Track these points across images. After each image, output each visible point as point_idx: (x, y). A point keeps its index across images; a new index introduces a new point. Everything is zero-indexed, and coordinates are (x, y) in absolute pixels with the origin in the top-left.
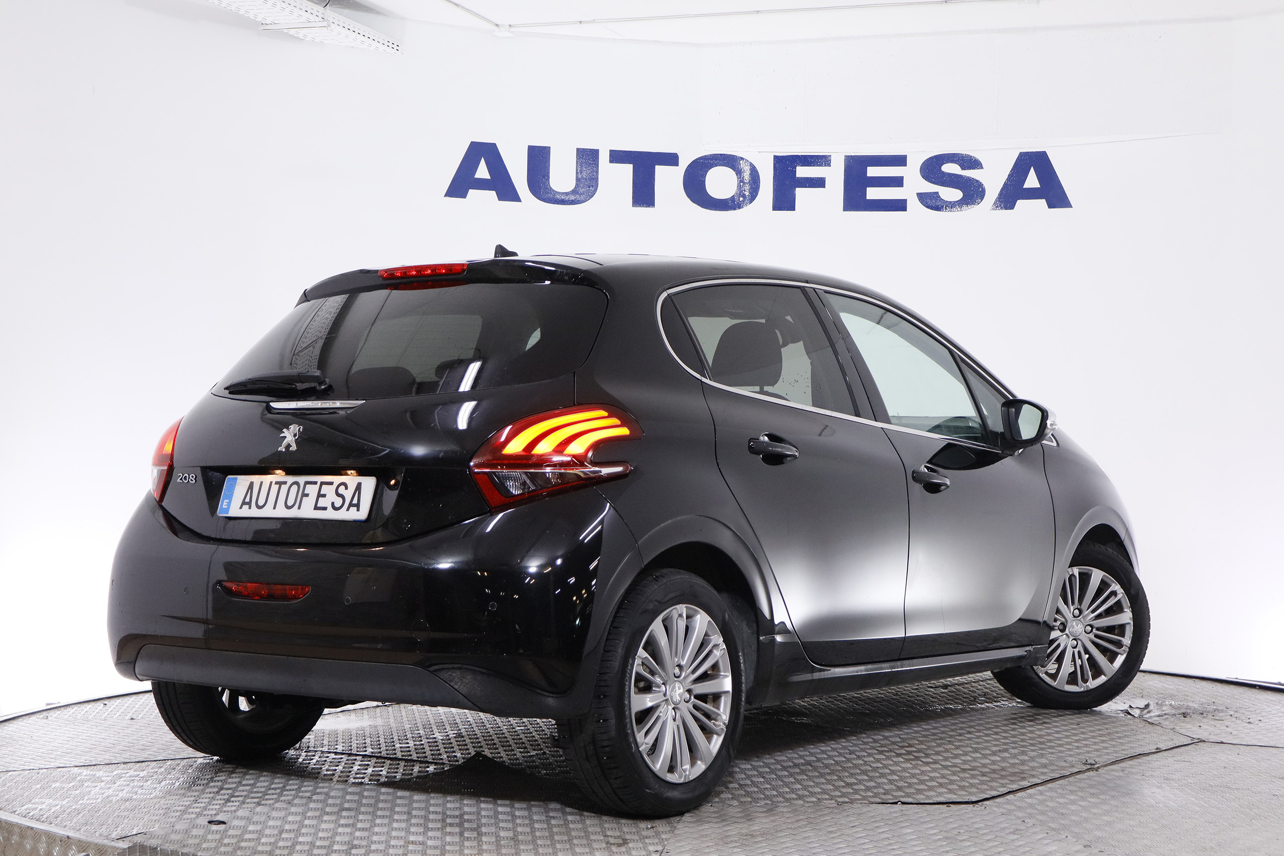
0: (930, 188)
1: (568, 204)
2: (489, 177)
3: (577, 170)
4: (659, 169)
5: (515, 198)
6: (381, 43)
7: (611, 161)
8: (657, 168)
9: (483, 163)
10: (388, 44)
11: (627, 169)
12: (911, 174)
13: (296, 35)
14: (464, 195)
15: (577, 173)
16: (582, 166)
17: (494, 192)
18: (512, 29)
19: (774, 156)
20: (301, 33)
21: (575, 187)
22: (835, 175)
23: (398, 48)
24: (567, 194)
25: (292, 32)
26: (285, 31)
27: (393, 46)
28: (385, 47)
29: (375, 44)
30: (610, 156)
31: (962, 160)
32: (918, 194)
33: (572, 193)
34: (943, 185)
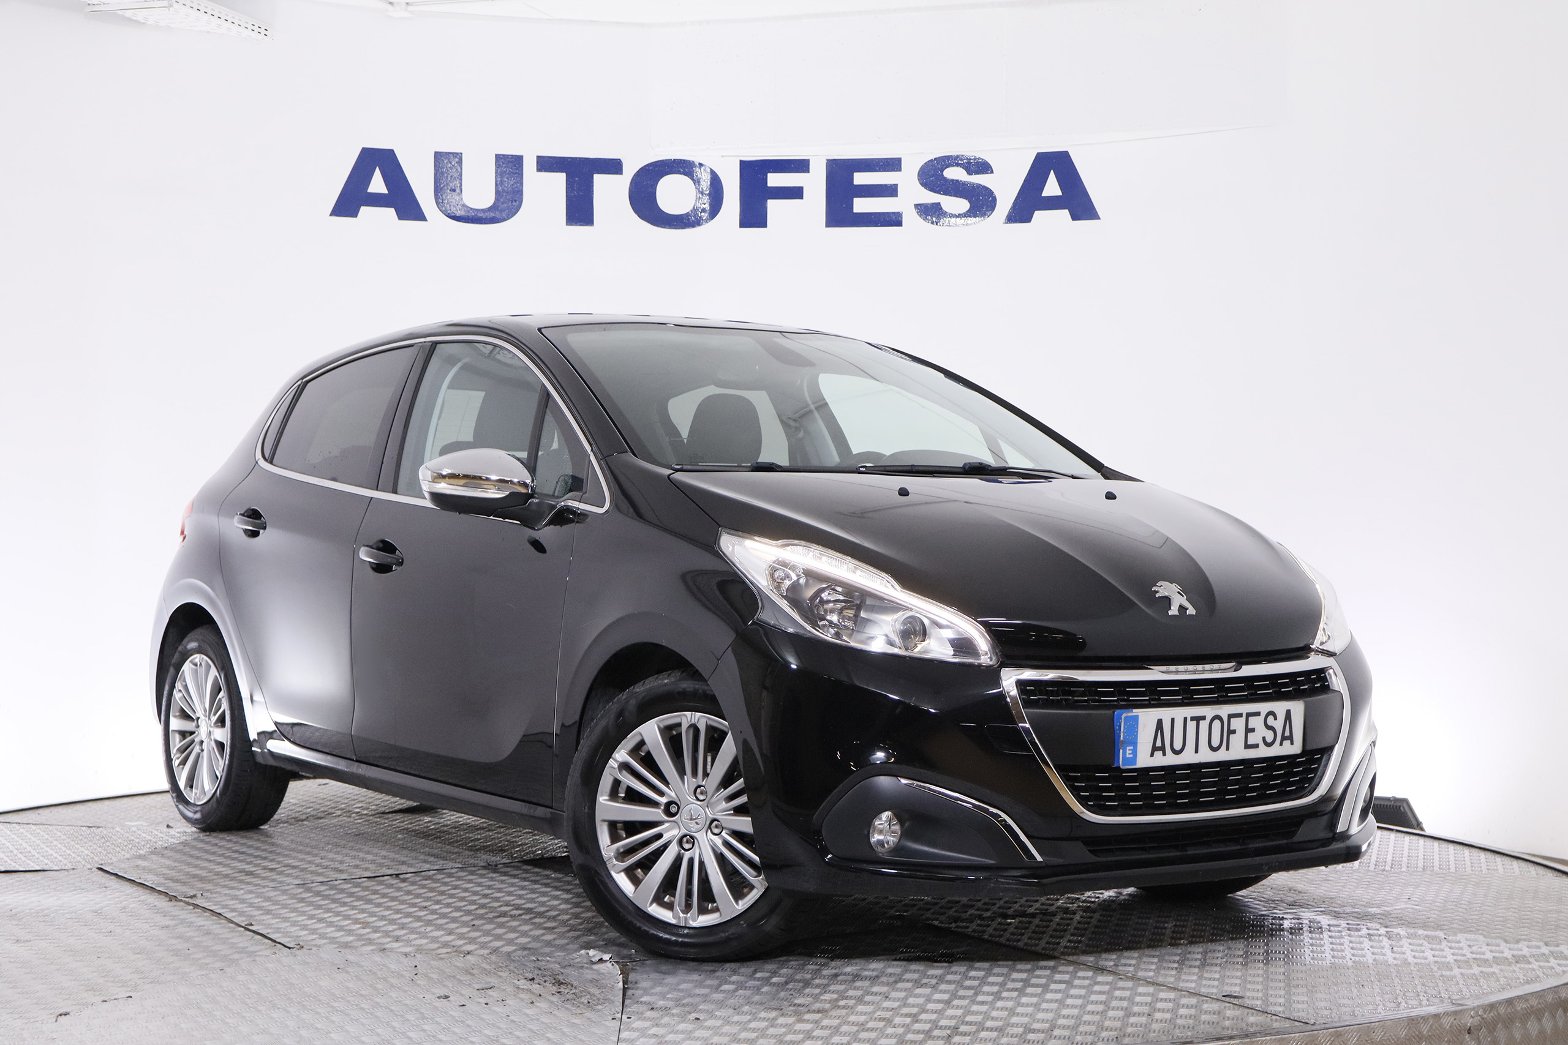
0: (931, 198)
1: (485, 223)
2: (385, 191)
3: (496, 181)
4: (599, 180)
5: (420, 216)
6: (243, 26)
7: (539, 170)
8: (596, 176)
9: (377, 174)
10: (253, 28)
11: (559, 180)
12: (907, 180)
13: (134, 18)
14: (354, 214)
15: (496, 185)
16: (502, 177)
17: (393, 210)
18: (410, 8)
19: (741, 161)
20: (140, 16)
21: (494, 203)
22: (815, 183)
23: (266, 32)
24: (483, 210)
25: (128, 14)
26: (119, 12)
27: (259, 30)
28: (249, 32)
29: (235, 27)
30: (537, 163)
31: (969, 163)
32: (917, 206)
33: (490, 209)
34: (945, 194)
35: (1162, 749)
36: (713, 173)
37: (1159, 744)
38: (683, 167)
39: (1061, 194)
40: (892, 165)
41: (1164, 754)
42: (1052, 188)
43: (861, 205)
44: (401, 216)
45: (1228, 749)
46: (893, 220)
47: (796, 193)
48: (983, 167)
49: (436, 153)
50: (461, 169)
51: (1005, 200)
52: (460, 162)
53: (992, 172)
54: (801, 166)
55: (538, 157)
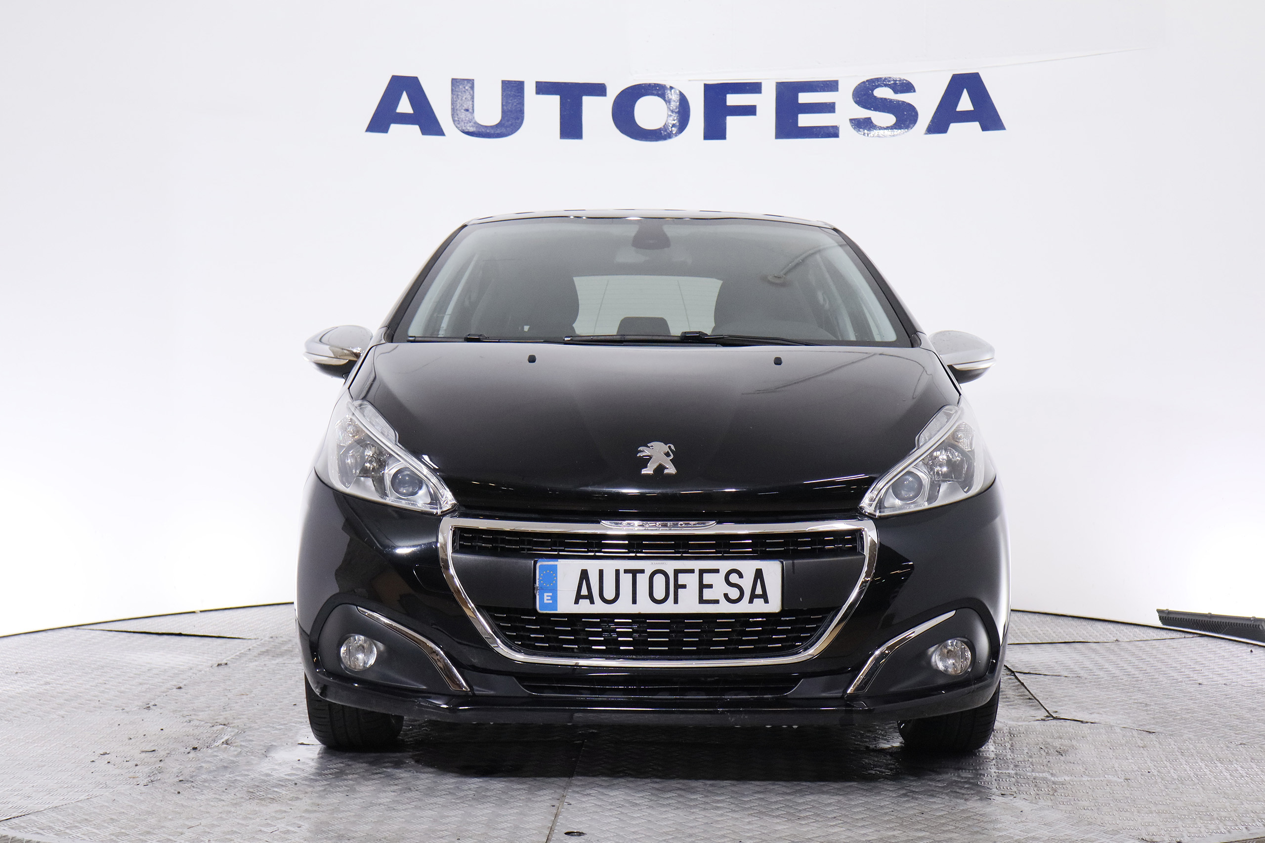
1: (494, 138)
2: (411, 111)
7: (537, 93)
8: (585, 98)
9: (405, 97)
12: (843, 99)
15: (503, 105)
16: (507, 99)
17: (418, 127)
21: (501, 121)
22: (766, 102)
24: (492, 127)
30: (536, 87)
31: (895, 84)
32: (851, 120)
33: (497, 126)
34: (875, 110)
35: (590, 597)
36: (681, 94)
37: (584, 592)
38: (657, 90)
39: (971, 108)
40: (831, 86)
41: (592, 602)
42: (965, 104)
43: (805, 120)
44: (425, 131)
45: (676, 601)
46: (831, 132)
47: (750, 110)
48: (906, 87)
49: (453, 79)
50: (473, 93)
51: (926, 116)
52: (472, 88)
53: (914, 91)
54: (755, 88)
55: (537, 82)
